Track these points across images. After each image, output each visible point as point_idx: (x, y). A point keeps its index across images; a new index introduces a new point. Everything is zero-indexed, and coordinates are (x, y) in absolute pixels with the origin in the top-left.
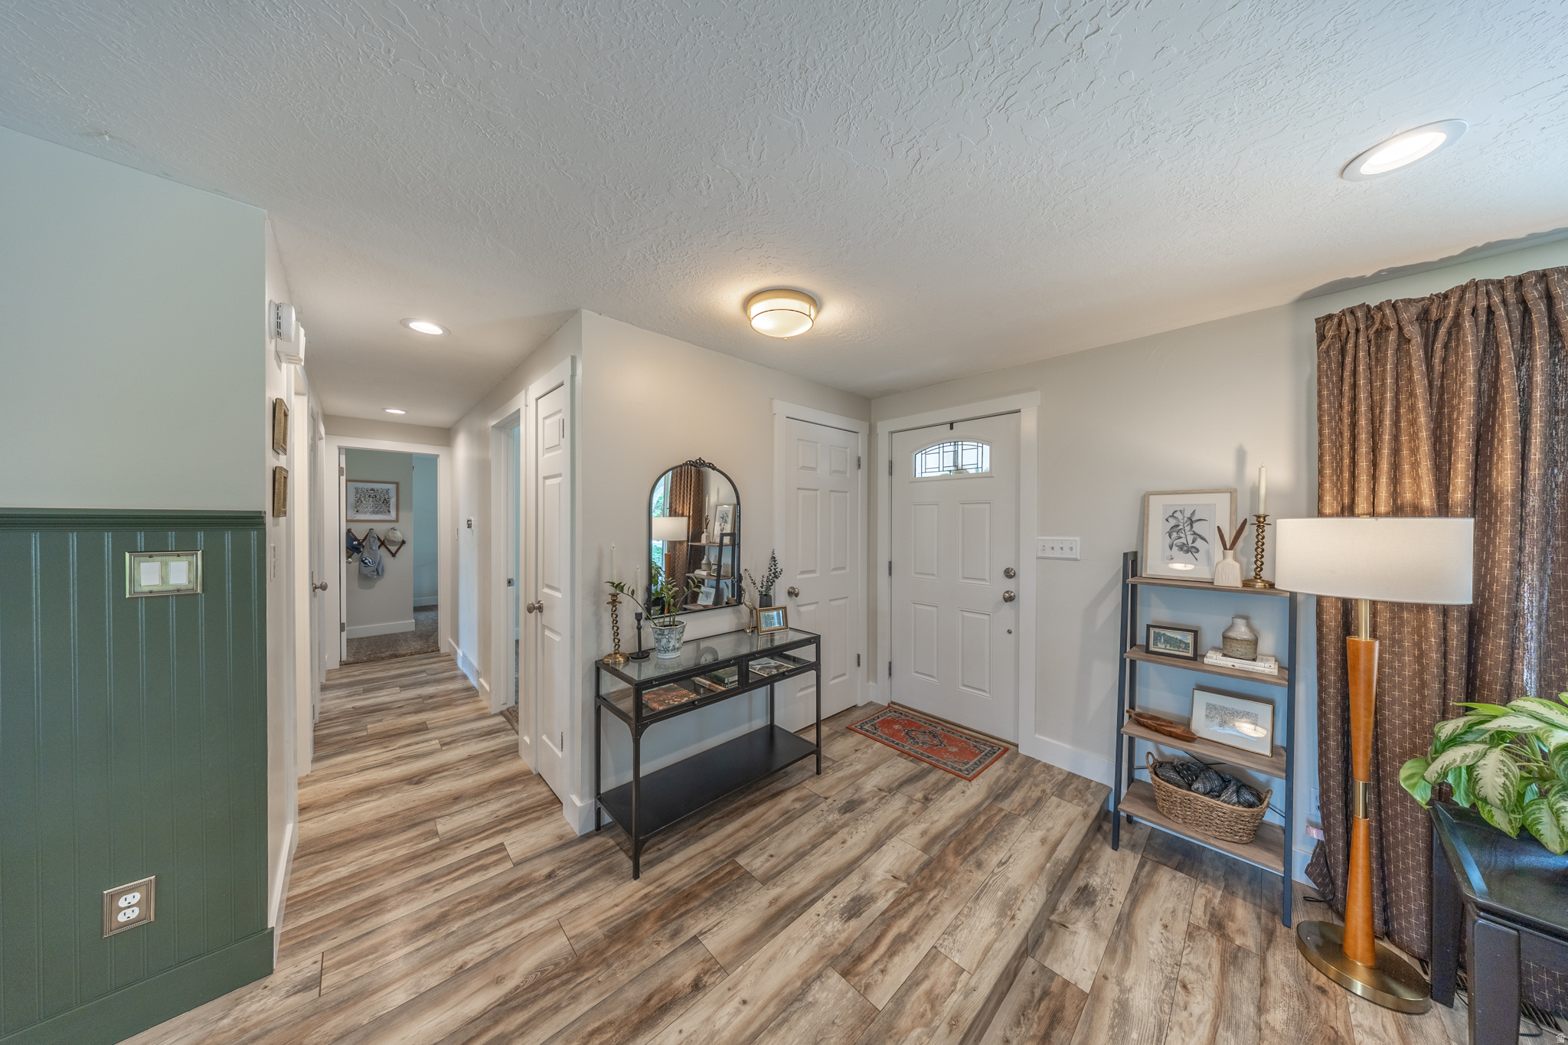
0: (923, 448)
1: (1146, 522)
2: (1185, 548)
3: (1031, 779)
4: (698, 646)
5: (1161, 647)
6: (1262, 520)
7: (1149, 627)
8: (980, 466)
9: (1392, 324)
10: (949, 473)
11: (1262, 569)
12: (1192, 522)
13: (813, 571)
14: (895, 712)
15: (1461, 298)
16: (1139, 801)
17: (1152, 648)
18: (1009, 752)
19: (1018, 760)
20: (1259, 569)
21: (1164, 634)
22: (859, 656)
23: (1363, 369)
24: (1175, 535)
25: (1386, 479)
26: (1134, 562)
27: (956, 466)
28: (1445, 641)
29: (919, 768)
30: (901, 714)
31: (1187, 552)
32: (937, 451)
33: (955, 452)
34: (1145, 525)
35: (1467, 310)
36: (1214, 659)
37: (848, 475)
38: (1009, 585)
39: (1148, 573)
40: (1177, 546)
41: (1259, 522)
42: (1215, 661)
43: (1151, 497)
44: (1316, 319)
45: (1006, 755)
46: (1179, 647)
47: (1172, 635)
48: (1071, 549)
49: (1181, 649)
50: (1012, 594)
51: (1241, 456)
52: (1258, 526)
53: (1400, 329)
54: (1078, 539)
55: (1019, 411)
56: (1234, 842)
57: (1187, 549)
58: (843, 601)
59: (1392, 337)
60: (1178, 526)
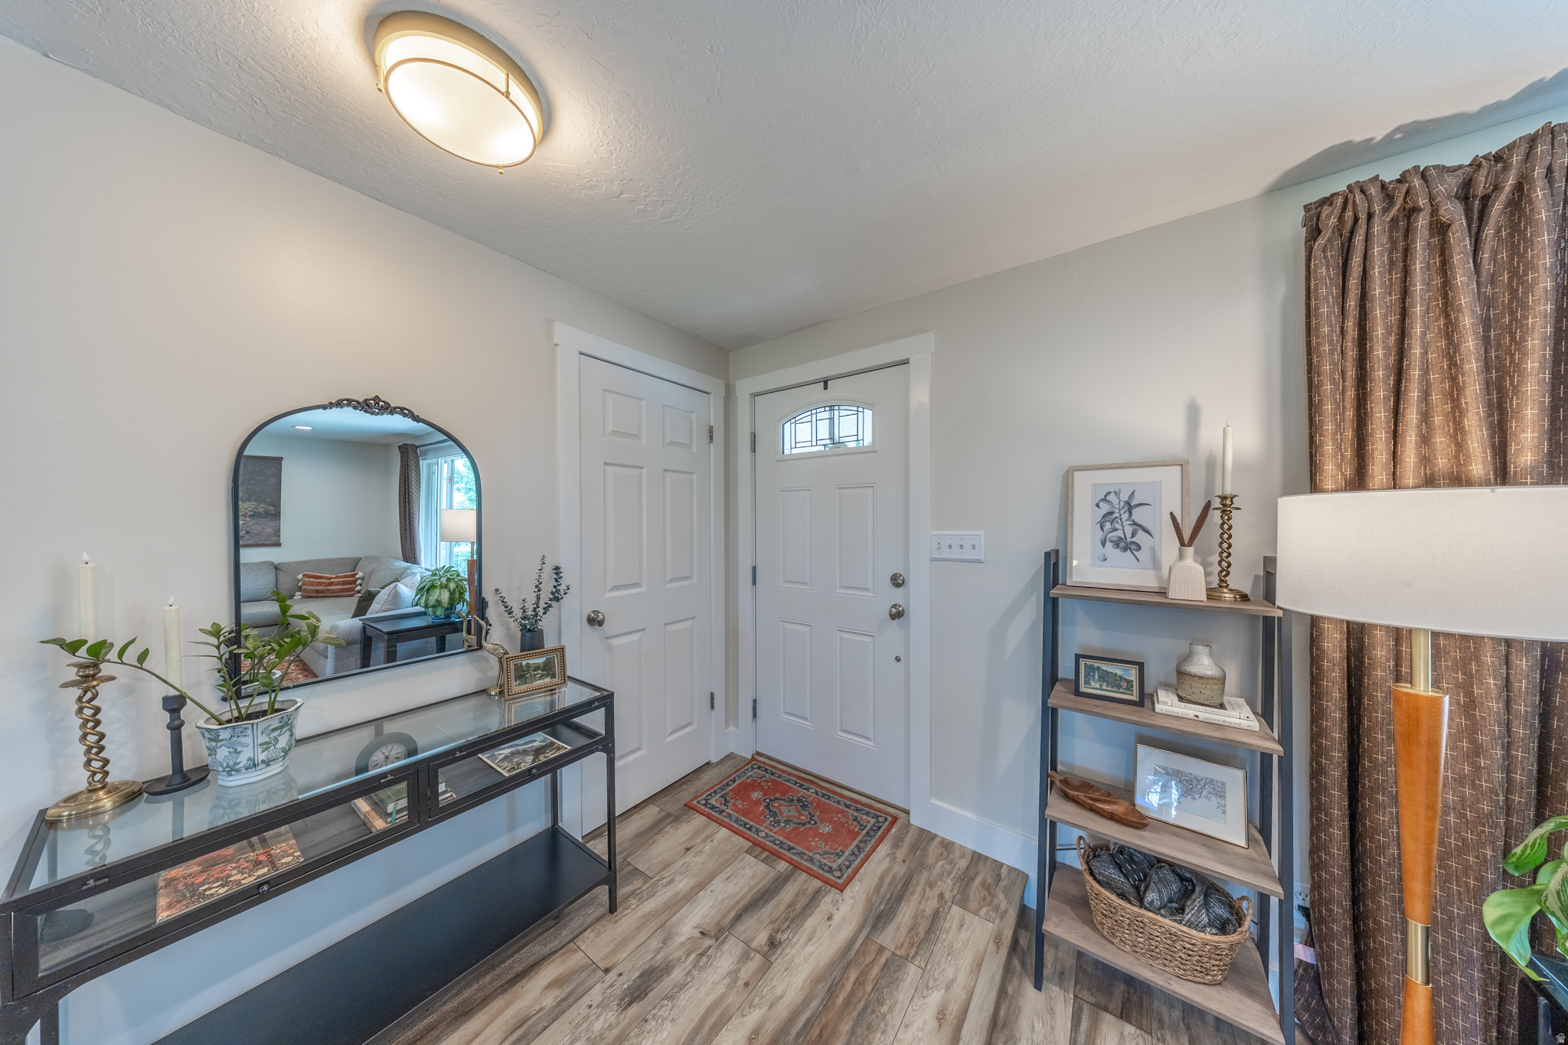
0: (793, 418)
1: (1070, 508)
2: (1122, 545)
3: (925, 873)
4: (379, 732)
5: (1094, 687)
6: (1228, 502)
7: (1078, 657)
8: (860, 438)
9: (1422, 202)
10: (822, 448)
11: (1228, 573)
12: (1130, 508)
13: (637, 585)
14: (759, 768)
15: (1528, 156)
16: (1067, 908)
17: (1083, 689)
18: (898, 824)
19: (909, 839)
20: (1224, 573)
21: (1098, 668)
22: (712, 695)
23: (1380, 272)
24: (1108, 526)
25: (1416, 436)
26: (1056, 564)
27: (832, 438)
28: (1508, 684)
29: (773, 874)
30: (766, 770)
31: (1125, 549)
32: (809, 418)
33: (831, 419)
34: (1069, 513)
35: (1539, 172)
36: (1167, 704)
37: (694, 450)
38: (897, 596)
39: (1075, 579)
40: (1111, 541)
41: (1225, 505)
42: (1170, 709)
43: (1076, 474)
44: (1305, 207)
45: (893, 830)
46: (1119, 686)
47: (1109, 669)
48: (974, 547)
49: (1121, 690)
50: (900, 609)
51: (1193, 415)
52: (1224, 512)
53: (1434, 212)
54: (981, 533)
55: (906, 362)
56: (1204, 984)
57: (1127, 546)
58: (688, 623)
59: (1422, 222)
60: (1112, 513)
